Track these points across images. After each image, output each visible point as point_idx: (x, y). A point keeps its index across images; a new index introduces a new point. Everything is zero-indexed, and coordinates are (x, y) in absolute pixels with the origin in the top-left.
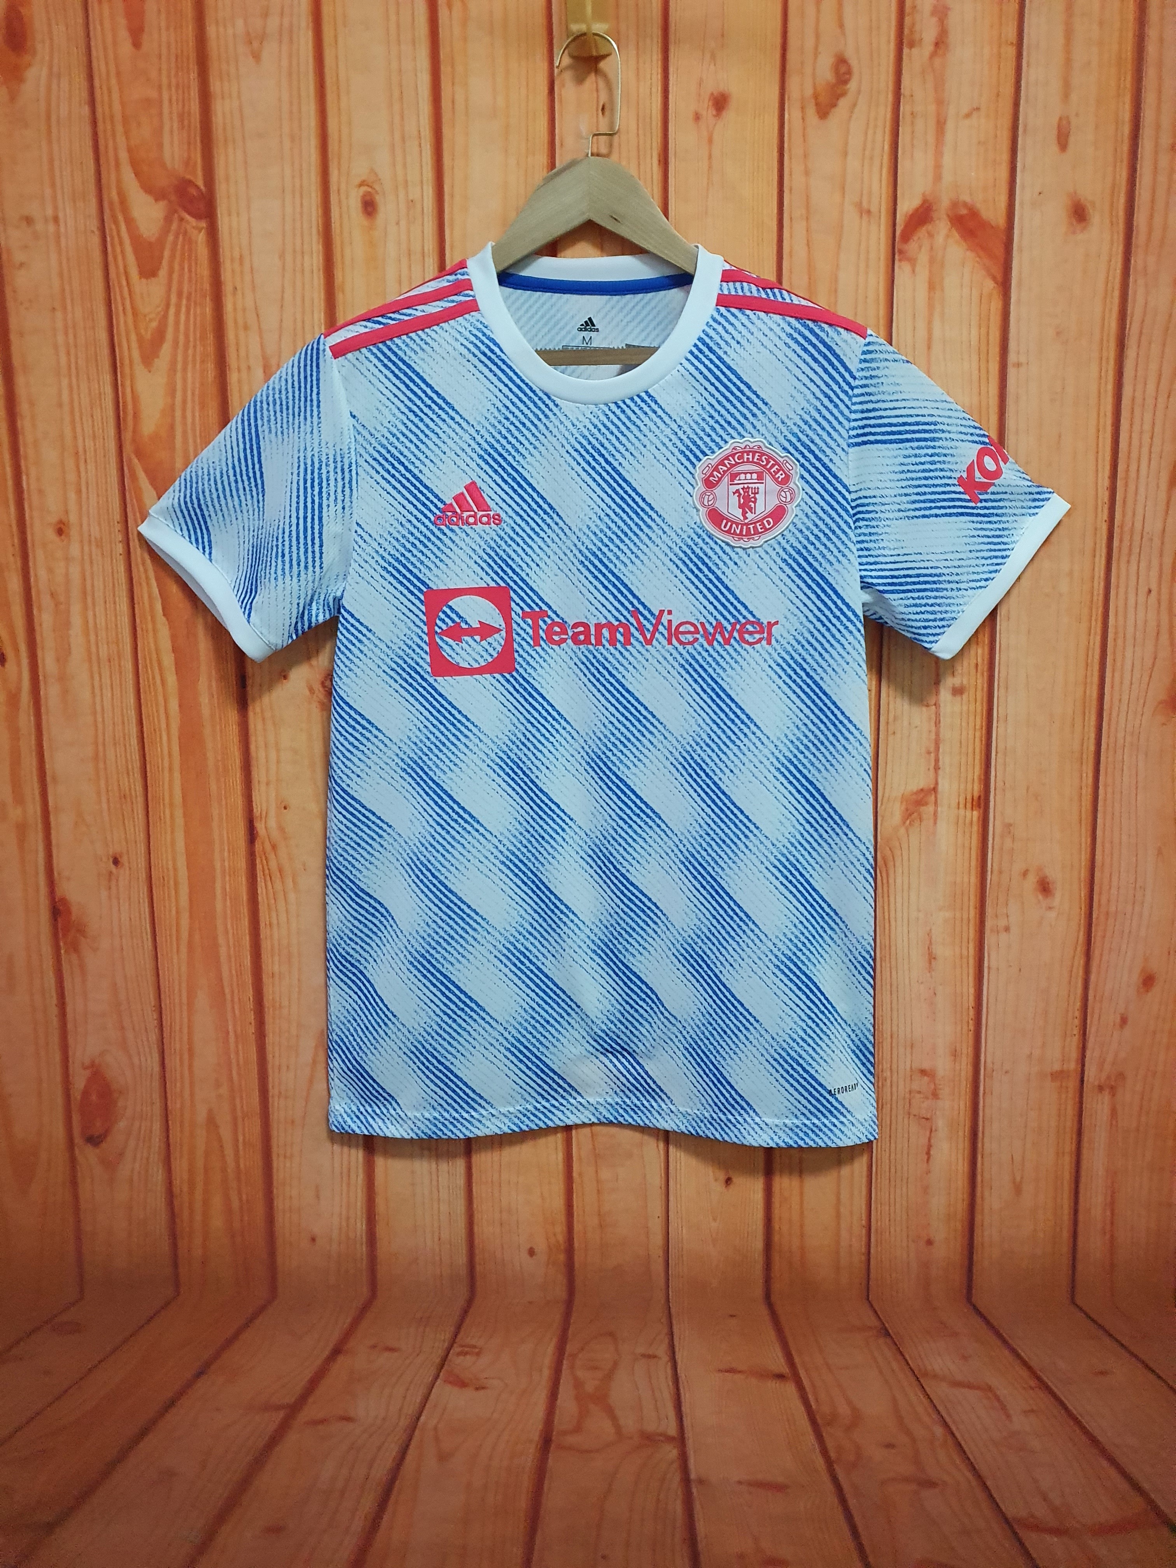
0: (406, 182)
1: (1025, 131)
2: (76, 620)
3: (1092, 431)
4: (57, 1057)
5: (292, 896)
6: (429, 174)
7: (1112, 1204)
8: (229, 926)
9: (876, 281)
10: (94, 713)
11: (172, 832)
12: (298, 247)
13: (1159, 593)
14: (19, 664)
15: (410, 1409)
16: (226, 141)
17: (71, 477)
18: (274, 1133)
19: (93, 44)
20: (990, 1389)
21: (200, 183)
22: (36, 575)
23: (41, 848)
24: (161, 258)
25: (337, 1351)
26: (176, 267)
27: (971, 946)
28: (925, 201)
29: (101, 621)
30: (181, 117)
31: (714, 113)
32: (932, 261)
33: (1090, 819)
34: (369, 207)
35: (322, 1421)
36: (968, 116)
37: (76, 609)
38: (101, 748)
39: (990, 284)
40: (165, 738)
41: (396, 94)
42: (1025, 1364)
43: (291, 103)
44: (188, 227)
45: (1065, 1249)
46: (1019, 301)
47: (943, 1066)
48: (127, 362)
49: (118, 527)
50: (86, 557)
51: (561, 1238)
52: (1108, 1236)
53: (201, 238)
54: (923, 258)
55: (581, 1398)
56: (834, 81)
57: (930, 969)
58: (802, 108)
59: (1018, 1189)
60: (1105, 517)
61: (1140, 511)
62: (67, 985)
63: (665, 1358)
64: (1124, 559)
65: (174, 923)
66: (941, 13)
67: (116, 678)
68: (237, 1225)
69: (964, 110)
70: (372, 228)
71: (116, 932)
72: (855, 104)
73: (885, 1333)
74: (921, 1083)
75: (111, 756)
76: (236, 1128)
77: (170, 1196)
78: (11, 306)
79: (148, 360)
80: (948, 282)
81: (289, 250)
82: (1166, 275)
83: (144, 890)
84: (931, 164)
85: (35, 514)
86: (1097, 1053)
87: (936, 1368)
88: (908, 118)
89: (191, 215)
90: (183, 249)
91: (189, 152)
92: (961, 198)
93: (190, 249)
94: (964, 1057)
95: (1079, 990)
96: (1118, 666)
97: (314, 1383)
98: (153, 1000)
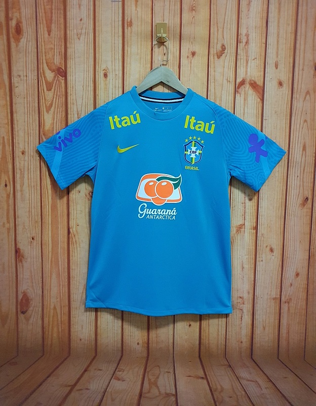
0: (115, 70)
1: (267, 64)
2: (26, 176)
3: (284, 136)
4: (15, 289)
5: (79, 248)
6: (121, 68)
7: (288, 333)
8: (62, 256)
9: (231, 98)
10: (29, 200)
11: (48, 231)
12: (87, 85)
13: (300, 177)
14: (10, 187)
15: (104, 387)
16: (70, 59)
17: (26, 140)
18: (71, 311)
19: (38, 34)
20: (257, 382)
21: (63, 68)
22: (16, 164)
23: (13, 234)
24: (53, 86)
25: (85, 371)
26: (56, 88)
27: (253, 265)
28: (243, 79)
29: (32, 176)
30: (60, 53)
31: (192, 56)
32: (245, 94)
33: (283, 233)
34: (106, 75)
35: (81, 390)
36: (254, 60)
37: (26, 173)
38: (31, 209)
39: (259, 100)
40: (47, 207)
41: (113, 49)
42: (266, 375)
43: (87, 50)
44: (60, 79)
45: (276, 345)
46: (266, 104)
47: (245, 296)
48: (42, 112)
50: (29, 160)
51: (146, 340)
52: (287, 341)
53: (63, 82)
54: (243, 93)
55: (150, 383)
56: (221, 50)
57: (243, 271)
58: (214, 56)
59: (264, 328)
60: (287, 158)
61: (295, 157)
62: (18, 271)
63: (172, 373)
64: (292, 168)
65: (48, 255)
66: (247, 35)
67: (35, 191)
68: (60, 336)
69: (253, 58)
70: (106, 80)
71: (32, 257)
72: (226, 56)
73: (230, 366)
74: (240, 300)
75: (33, 211)
76: (61, 310)
77: (43, 328)
78: (14, 97)
79: (48, 111)
80: (248, 99)
81: (85, 85)
82: (301, 100)
83: (40, 246)
84: (245, 70)
85: (17, 149)
86: (284, 293)
87: (243, 376)
88: (239, 59)
89: (61, 76)
90: (58, 84)
91: (61, 61)
92: (252, 79)
93: (60, 84)
94: (251, 293)
95: (280, 277)
96: (290, 195)
97: (79, 379)
98: (41, 275)
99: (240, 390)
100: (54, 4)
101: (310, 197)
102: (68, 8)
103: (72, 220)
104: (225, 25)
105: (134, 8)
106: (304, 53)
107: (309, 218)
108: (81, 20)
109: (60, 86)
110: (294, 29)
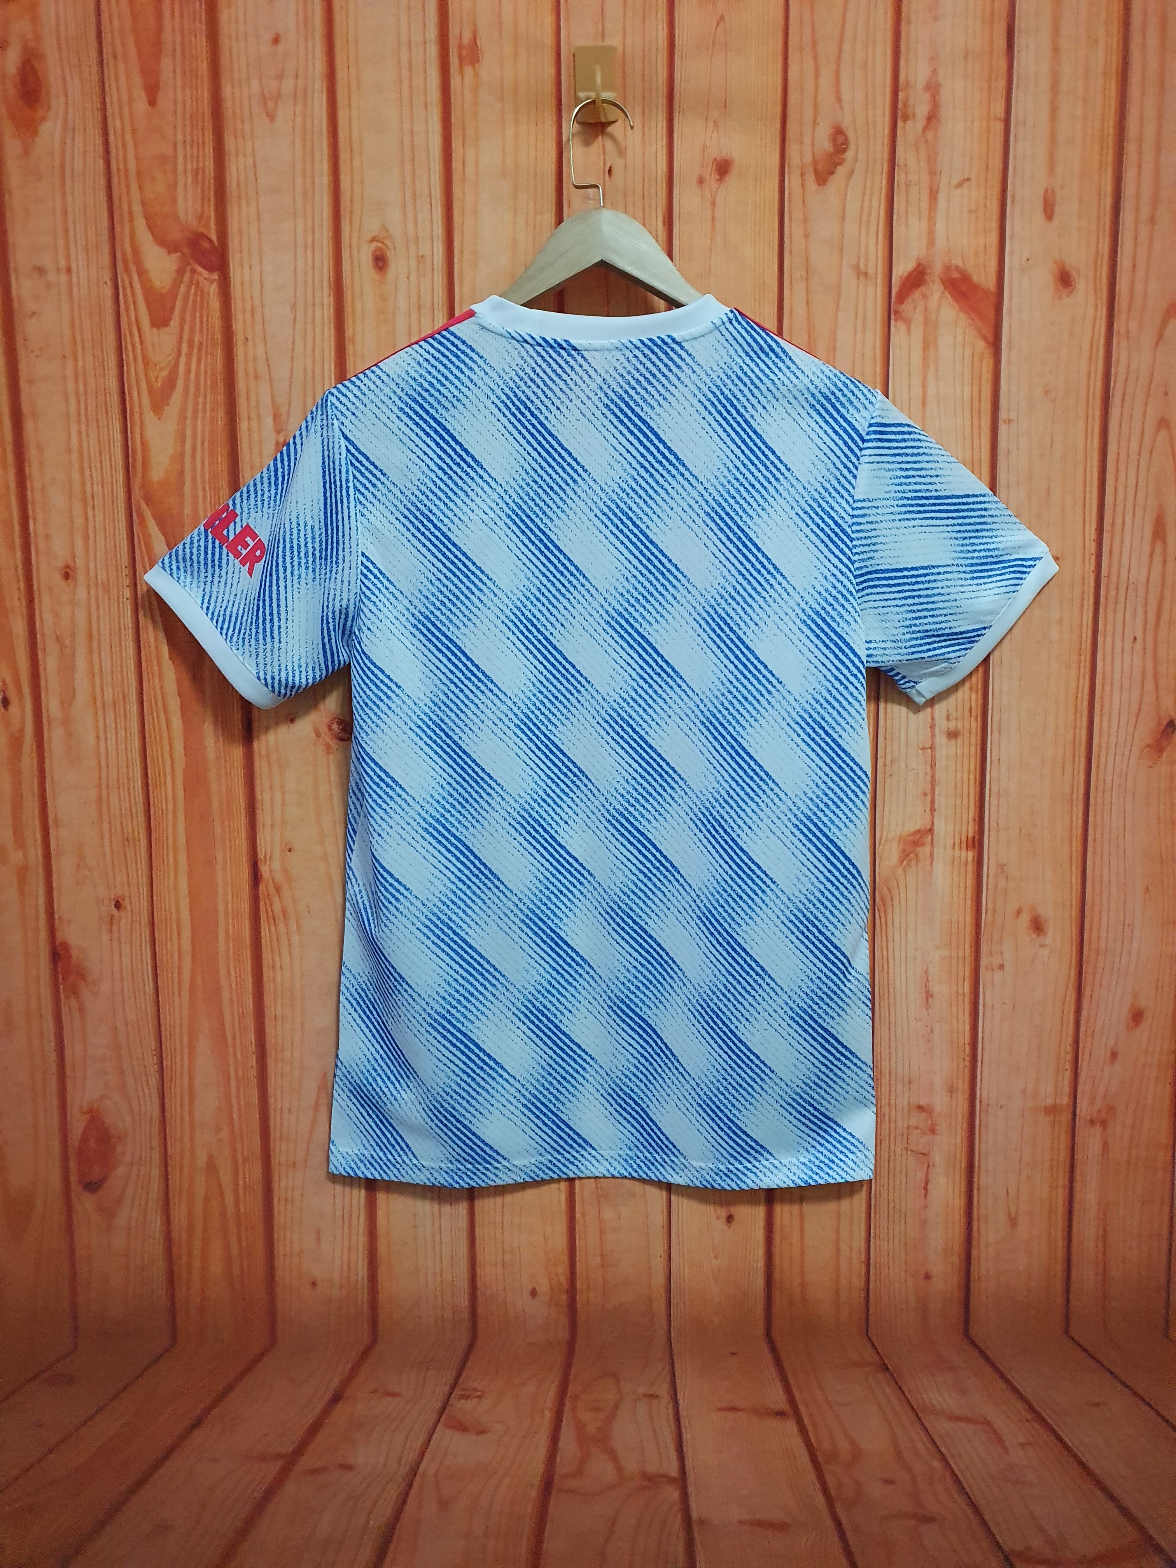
0: (417, 238)
1: (1013, 201)
2: (81, 663)
3: (1080, 485)
4: (55, 1102)
5: (295, 939)
6: (439, 230)
7: (1104, 1236)
8: (232, 969)
9: (873, 339)
10: (98, 756)
11: (176, 876)
12: (310, 299)
13: (1144, 640)
14: (22, 708)
15: (411, 1456)
16: (239, 197)
17: (79, 522)
18: (275, 1177)
19: (108, 100)
20: (987, 1423)
21: (214, 237)
22: (41, 618)
23: (42, 891)
24: (174, 307)
25: (337, 1398)
26: (188, 317)
27: (967, 983)
28: (919, 265)
29: (107, 665)
30: (196, 173)
31: (718, 177)
32: (926, 321)
33: (1080, 859)
34: (380, 261)
35: (321, 1470)
36: (959, 185)
37: (81, 652)
38: (104, 792)
39: (981, 345)
40: (169, 781)
41: (408, 155)
42: (1021, 1397)
43: (304, 161)
44: (201, 279)
45: (1059, 1284)
46: (1009, 363)
47: (940, 1101)
48: (137, 409)
49: (126, 572)
50: (93, 602)
51: (563, 1279)
52: (1100, 1269)
53: (213, 290)
54: (918, 318)
55: (582, 1440)
56: (832, 150)
57: (927, 1006)
58: (802, 175)
59: (1013, 1222)
60: (1093, 568)
61: (1125, 561)
62: (66, 1030)
63: (666, 1398)
64: (1111, 607)
65: (176, 965)
66: (933, 89)
67: (121, 722)
68: (236, 1271)
69: (956, 181)
70: (383, 282)
71: (117, 975)
72: (852, 173)
73: (885, 1368)
74: (918, 1119)
75: (114, 799)
76: (236, 1173)
77: (169, 1242)
78: (22, 354)
79: (158, 408)
80: (941, 342)
81: (300, 302)
82: (1147, 340)
83: (146, 933)
84: (925, 230)
85: (41, 559)
86: (1088, 1088)
87: (935, 1402)
88: (903, 187)
89: (204, 267)
90: (194, 301)
91: (202, 207)
92: (953, 262)
93: (202, 301)
94: (960, 1092)
95: (1071, 1027)
96: (1106, 711)
97: (314, 1430)
98: (153, 1045)
99: (924, 1453)
104: (847, 48)
106: (1157, 154)
108: (276, 41)
109: (202, 307)
110: (1114, 58)
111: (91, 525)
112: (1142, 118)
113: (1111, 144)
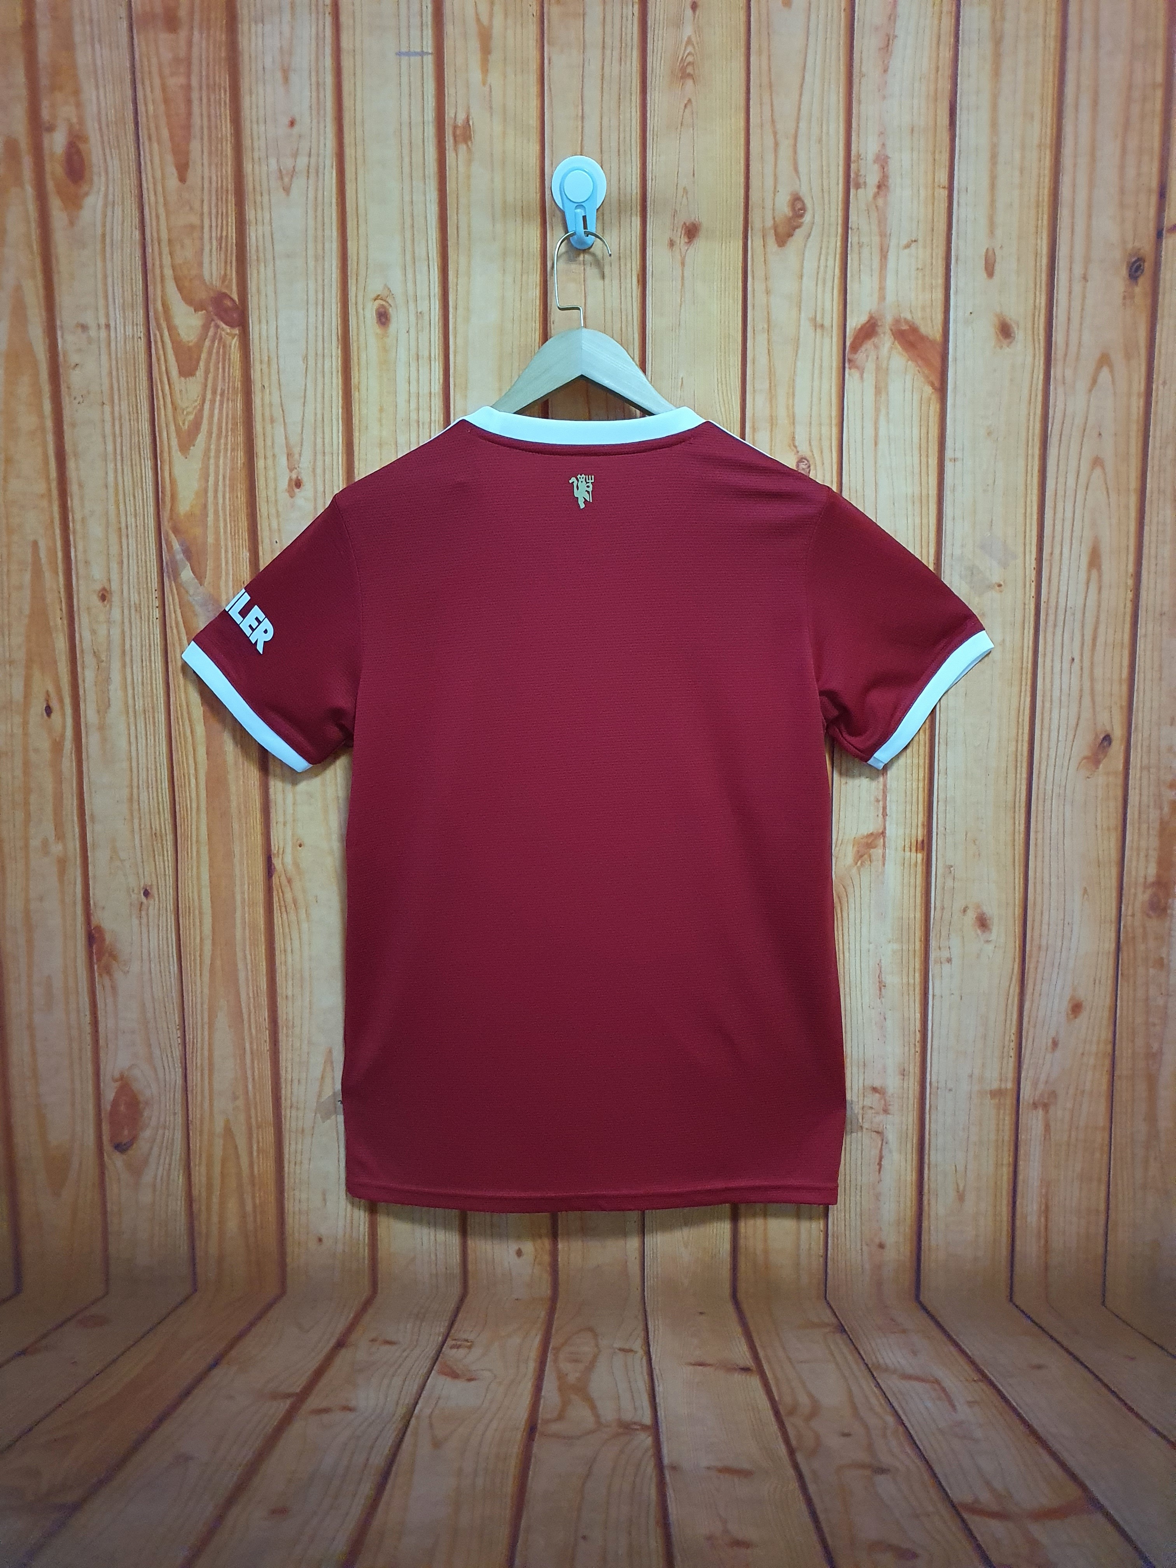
0: (416, 297)
1: (957, 260)
2: (116, 677)
3: (1020, 518)
4: (90, 1068)
5: (305, 926)
6: (436, 289)
7: (1046, 1211)
8: (248, 952)
9: (830, 385)
10: (131, 759)
11: (198, 868)
12: (320, 352)
13: (1081, 661)
14: (64, 716)
15: (408, 1399)
16: (258, 260)
17: (114, 550)
18: (286, 1141)
19: (143, 177)
20: (937, 1382)
21: (235, 297)
22: (81, 638)
23: (80, 880)
24: (199, 359)
25: (340, 1344)
26: (212, 367)
27: (917, 975)
28: (871, 318)
29: (138, 678)
30: (220, 240)
31: (686, 240)
32: (878, 368)
33: (1022, 860)
34: (383, 317)
35: (326, 1410)
36: (908, 246)
37: (116, 665)
38: (135, 790)
39: (928, 390)
40: (193, 781)
41: (408, 222)
42: (968, 1358)
43: (316, 229)
44: (223, 333)
45: (1004, 1253)
46: (954, 406)
47: (893, 1083)
48: (166, 452)
49: (155, 594)
50: (126, 621)
51: (546, 1241)
52: (1043, 1242)
53: (235, 343)
54: (870, 366)
55: (563, 1388)
56: (791, 214)
57: (881, 996)
58: (763, 237)
59: (961, 1197)
60: (1033, 594)
61: (1063, 588)
62: (100, 1007)
63: (641, 1352)
64: (1050, 630)
65: (198, 951)
66: (883, 161)
67: (150, 728)
68: (250, 1226)
69: (904, 242)
70: (385, 335)
71: (145, 957)
72: (809, 235)
73: (841, 1329)
74: (872, 1100)
75: (144, 796)
76: (250, 1138)
77: (190, 1199)
78: (66, 401)
79: (184, 448)
80: (891, 388)
81: (311, 354)
82: (1082, 385)
83: (172, 919)
84: (876, 286)
85: (81, 582)
86: (1031, 1073)
87: (888, 1361)
88: (856, 247)
89: (226, 324)
90: (218, 352)
91: (226, 269)
92: (902, 315)
93: (224, 353)
94: (912, 1074)
95: (1015, 1016)
96: (1046, 725)
97: (319, 1373)
98: (177, 1019)
99: (878, 1409)
100: (195, 68)
101: (1118, 733)
102: (245, 84)
103: (281, 826)
104: (803, 125)
105: (476, 75)
106: (1090, 217)
107: (1115, 806)
108: (292, 123)
109: (224, 360)
110: (1049, 131)
111: (125, 553)
112: (1074, 186)
113: (1046, 209)
